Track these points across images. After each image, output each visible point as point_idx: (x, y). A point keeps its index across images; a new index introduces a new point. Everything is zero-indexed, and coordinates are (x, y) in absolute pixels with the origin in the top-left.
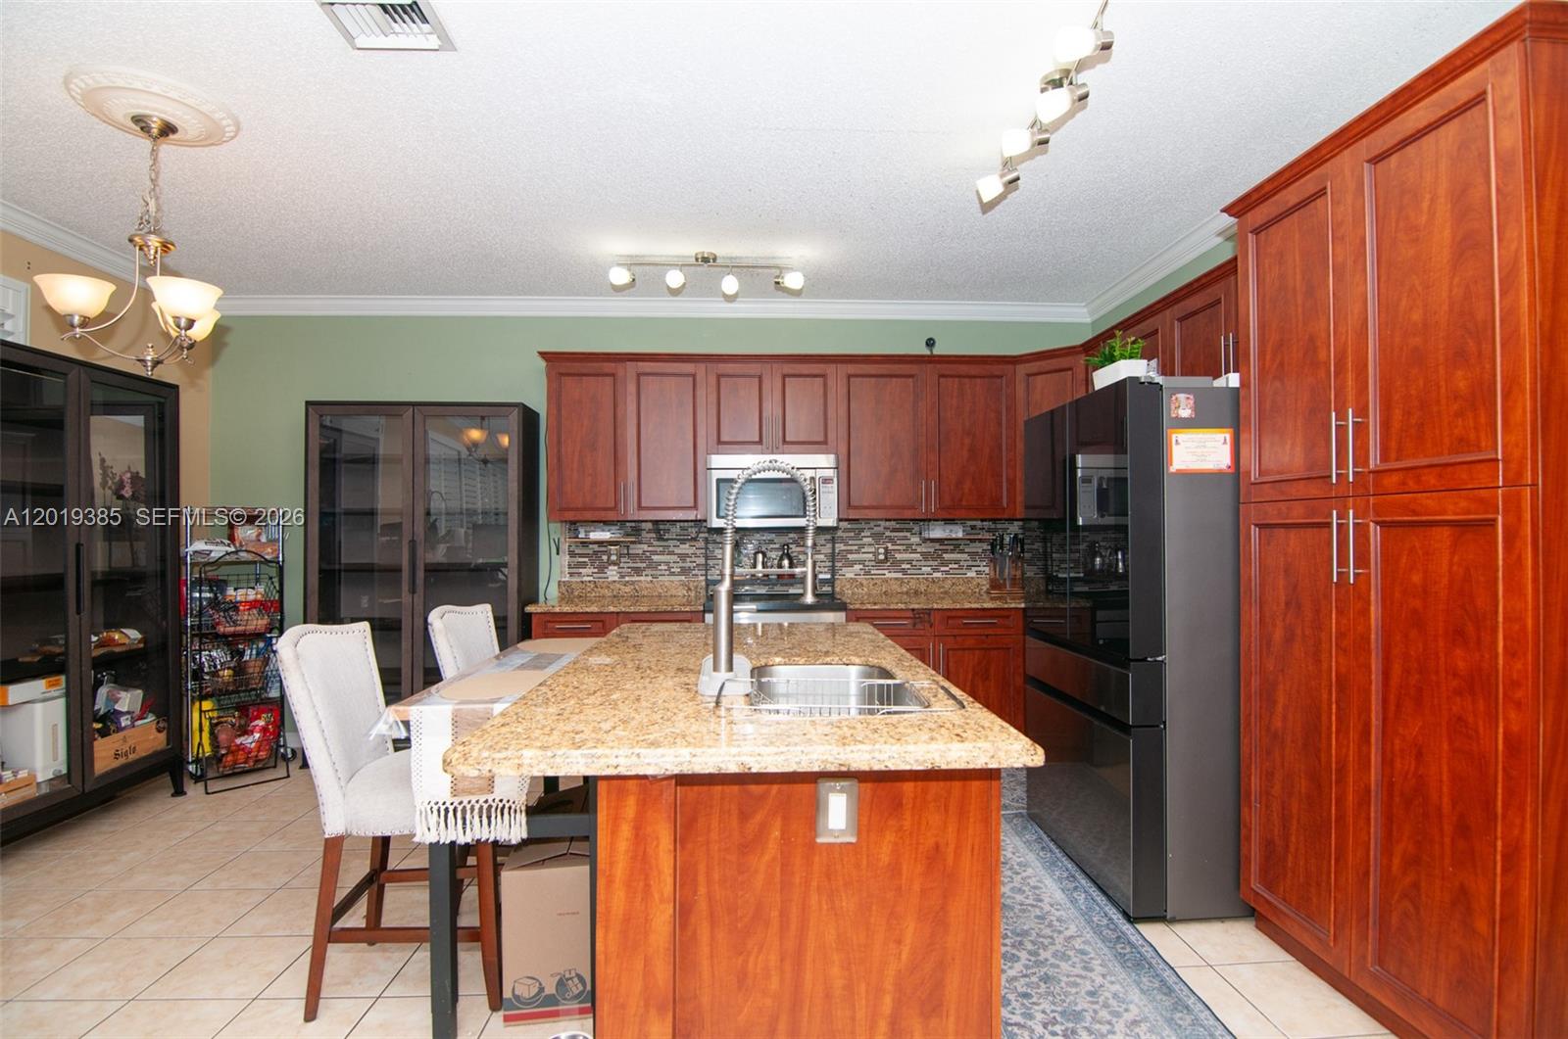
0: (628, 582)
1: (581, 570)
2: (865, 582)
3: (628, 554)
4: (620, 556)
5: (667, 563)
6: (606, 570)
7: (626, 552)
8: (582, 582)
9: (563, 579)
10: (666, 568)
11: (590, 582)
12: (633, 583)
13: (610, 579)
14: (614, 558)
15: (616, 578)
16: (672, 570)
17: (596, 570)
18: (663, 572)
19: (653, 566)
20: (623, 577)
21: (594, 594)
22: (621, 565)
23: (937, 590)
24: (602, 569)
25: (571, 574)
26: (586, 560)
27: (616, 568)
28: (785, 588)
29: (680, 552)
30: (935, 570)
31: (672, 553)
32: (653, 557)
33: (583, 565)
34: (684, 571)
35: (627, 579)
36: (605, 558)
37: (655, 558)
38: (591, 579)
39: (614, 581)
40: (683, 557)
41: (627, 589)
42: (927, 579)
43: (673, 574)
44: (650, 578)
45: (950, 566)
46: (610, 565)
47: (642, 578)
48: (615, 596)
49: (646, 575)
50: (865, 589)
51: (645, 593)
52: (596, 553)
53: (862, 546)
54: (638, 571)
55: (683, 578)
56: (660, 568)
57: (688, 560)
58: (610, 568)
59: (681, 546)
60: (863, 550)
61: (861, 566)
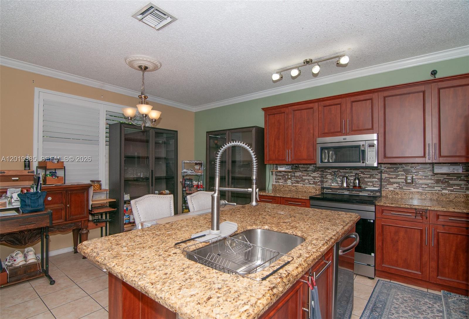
0: (294, 186)
1: (279, 181)
2: (399, 193)
3: (294, 176)
4: (291, 176)
5: (308, 180)
6: (287, 181)
7: (294, 175)
8: (279, 185)
9: (274, 184)
10: (308, 181)
11: (282, 185)
12: (296, 186)
13: (288, 184)
14: (289, 177)
15: (290, 184)
16: (310, 182)
17: (284, 181)
18: (307, 183)
19: (304, 180)
20: (292, 184)
21: (283, 189)
22: (292, 180)
23: (444, 199)
24: (286, 180)
25: (276, 182)
26: (281, 177)
27: (290, 180)
28: (358, 192)
29: (313, 175)
30: (443, 189)
31: (310, 176)
32: (303, 177)
33: (280, 179)
34: (315, 183)
35: (294, 184)
36: (287, 177)
37: (304, 177)
38: (282, 184)
39: (290, 185)
40: (314, 178)
41: (294, 188)
42: (438, 193)
43: (310, 184)
44: (302, 185)
45: (454, 187)
46: (288, 179)
47: (299, 185)
48: (290, 191)
49: (301, 184)
50: (399, 196)
51: (300, 190)
52: (284, 175)
53: (398, 175)
54: (298, 182)
55: (314, 185)
56: (305, 181)
57: (316, 179)
58: (288, 180)
59: (313, 173)
60: (398, 177)
61: (398, 185)
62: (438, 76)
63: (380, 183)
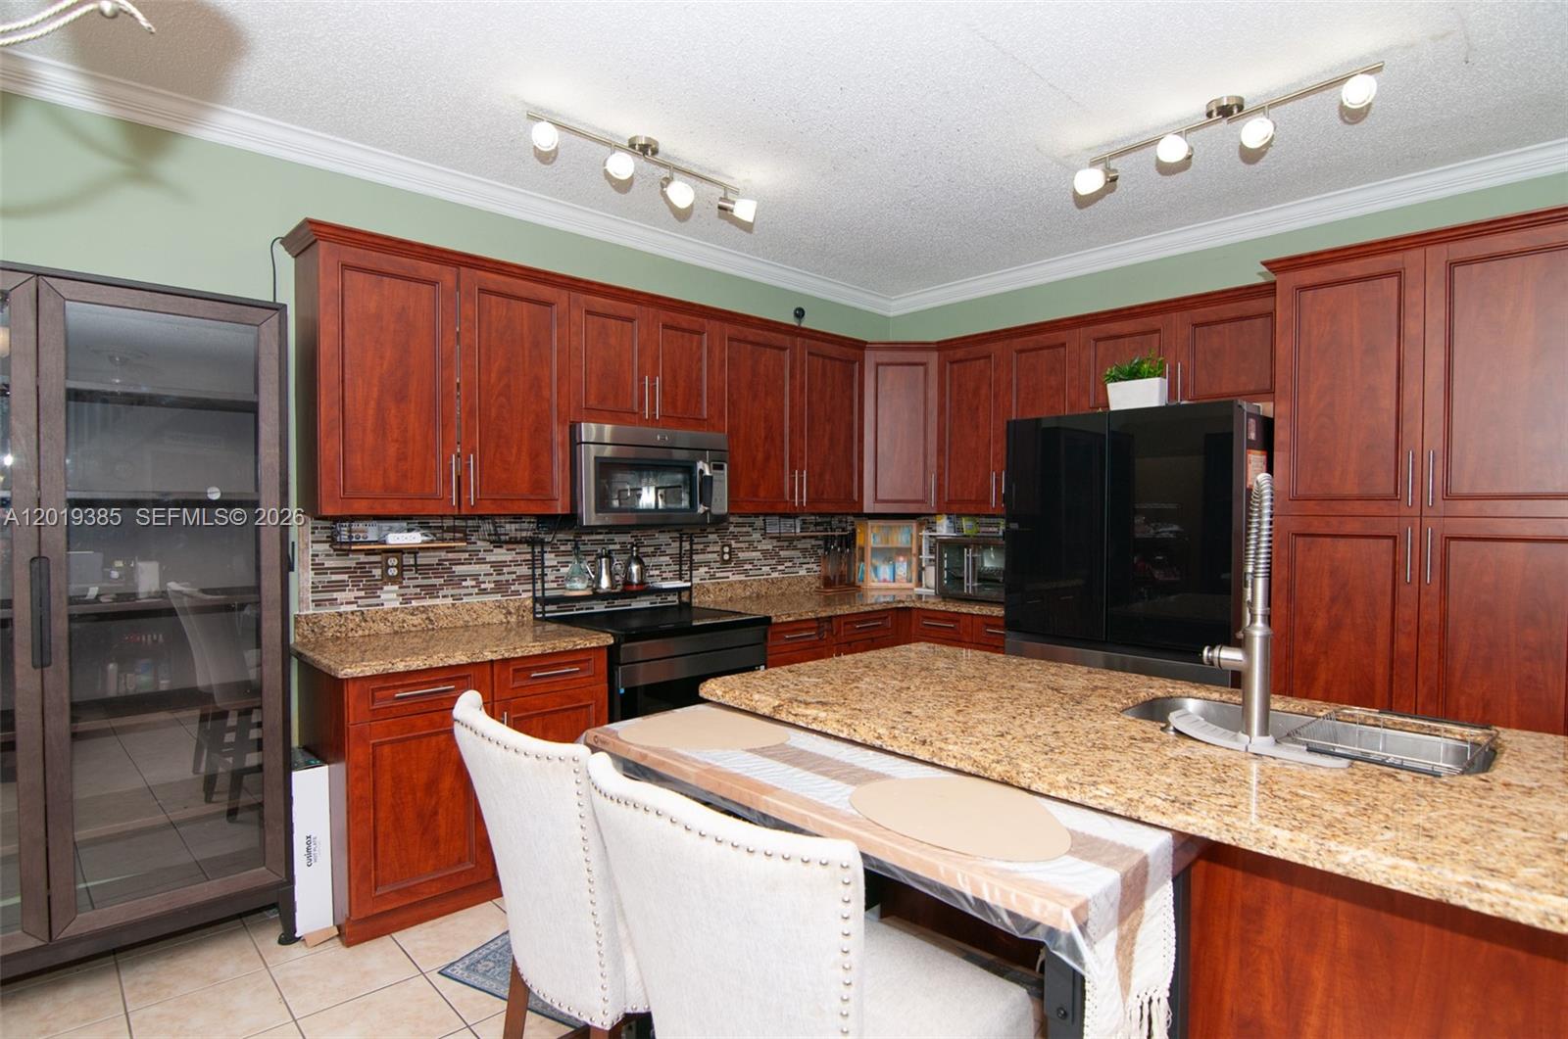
0: (417, 608)
1: (335, 595)
2: (711, 588)
3: (416, 565)
4: (401, 568)
5: (475, 577)
6: (379, 593)
7: (412, 562)
8: (340, 615)
9: (305, 613)
10: (474, 583)
11: (353, 613)
12: (425, 609)
13: (388, 606)
14: (393, 572)
15: (397, 605)
16: (483, 586)
17: (362, 594)
18: (470, 590)
19: (455, 581)
20: (407, 601)
21: (360, 633)
22: (405, 583)
23: (776, 591)
24: (372, 590)
25: (318, 603)
26: (345, 577)
27: (396, 587)
29: (493, 559)
30: (774, 570)
31: (482, 561)
32: (454, 568)
33: (340, 586)
34: (501, 587)
35: (414, 603)
36: (377, 572)
37: (458, 569)
38: (354, 607)
39: (395, 609)
40: (498, 567)
41: (416, 620)
42: (767, 580)
43: (483, 592)
44: (450, 601)
45: (786, 564)
46: (386, 584)
47: (437, 601)
48: (396, 633)
49: (444, 597)
50: (712, 596)
51: (443, 623)
52: (361, 566)
53: (706, 545)
54: (431, 591)
55: (498, 597)
56: (464, 583)
57: (505, 570)
58: (386, 588)
59: (496, 550)
60: (709, 549)
61: (706, 569)
62: (806, 323)
63: (677, 567)
